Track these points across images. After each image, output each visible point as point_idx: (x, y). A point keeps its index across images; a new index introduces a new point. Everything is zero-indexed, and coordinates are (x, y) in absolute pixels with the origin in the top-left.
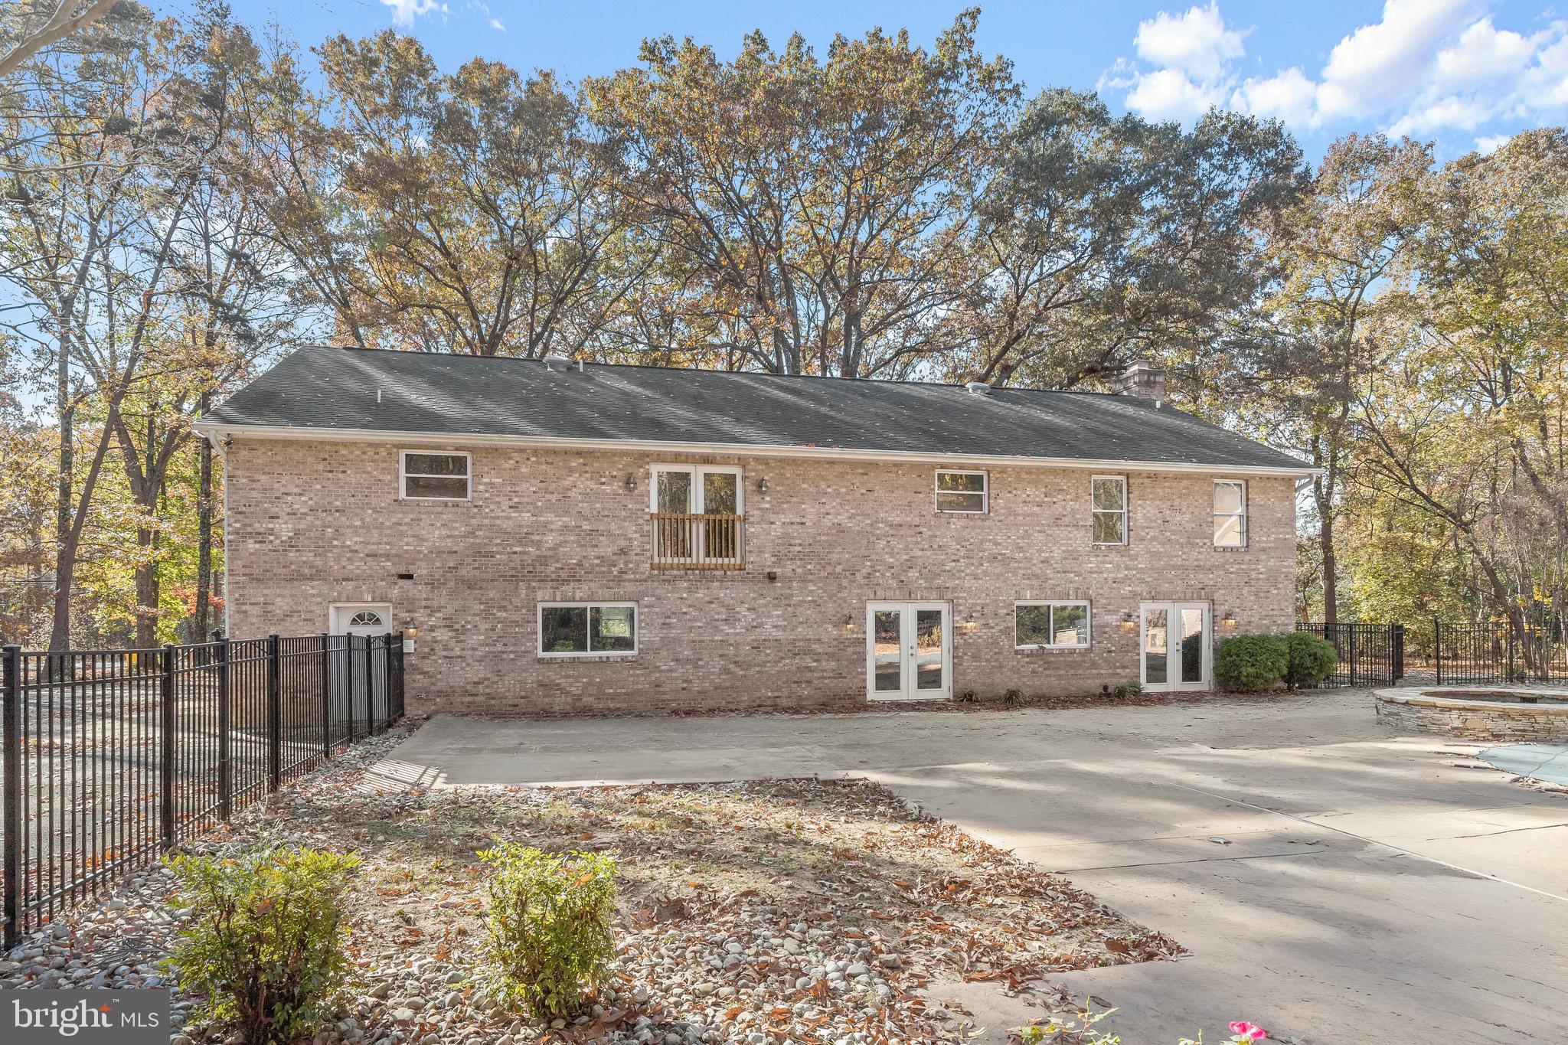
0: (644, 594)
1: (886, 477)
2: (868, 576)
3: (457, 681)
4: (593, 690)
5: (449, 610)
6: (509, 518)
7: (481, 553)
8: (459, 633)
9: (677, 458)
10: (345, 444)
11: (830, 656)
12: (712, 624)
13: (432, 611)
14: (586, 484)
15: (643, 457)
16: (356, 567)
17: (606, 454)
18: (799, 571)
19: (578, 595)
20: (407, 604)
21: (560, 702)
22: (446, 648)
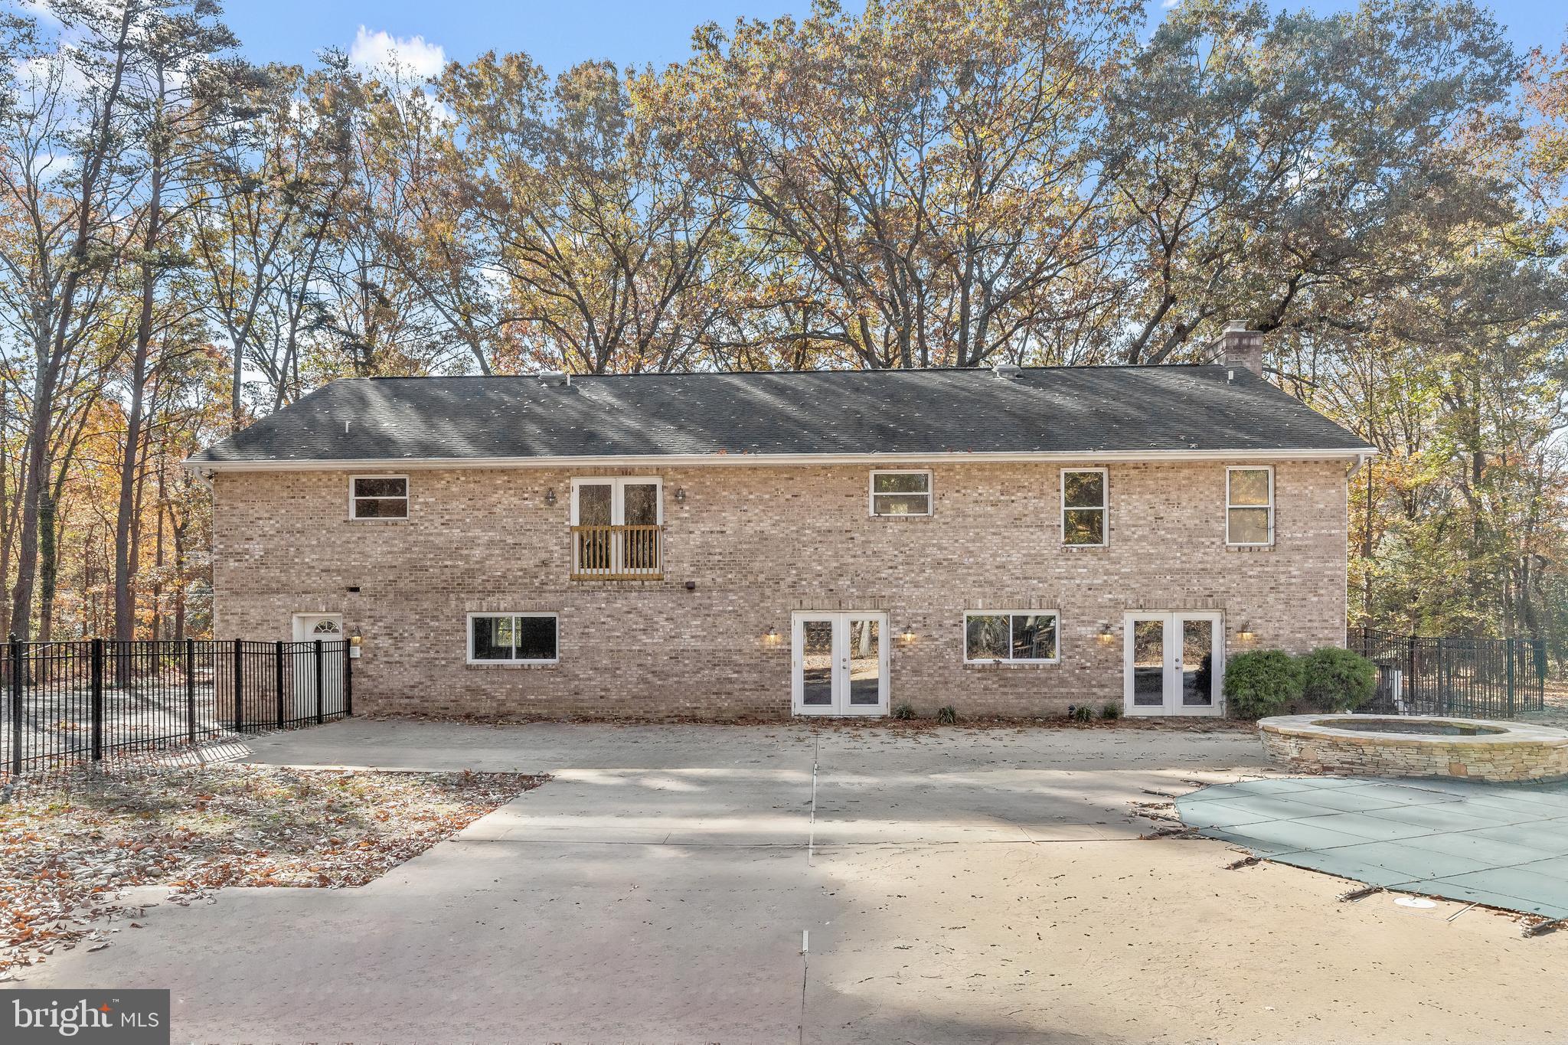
0: (563, 605)
1: (813, 480)
2: (793, 585)
3: (396, 685)
4: (516, 696)
5: (389, 620)
6: (441, 534)
7: (415, 567)
8: (398, 641)
9: (596, 471)
10: (304, 473)
11: (753, 667)
12: (630, 633)
13: (376, 620)
14: (509, 499)
15: (563, 472)
16: (314, 581)
17: (527, 471)
18: (719, 580)
19: (502, 606)
20: (355, 614)
21: (486, 707)
22: (386, 652)
